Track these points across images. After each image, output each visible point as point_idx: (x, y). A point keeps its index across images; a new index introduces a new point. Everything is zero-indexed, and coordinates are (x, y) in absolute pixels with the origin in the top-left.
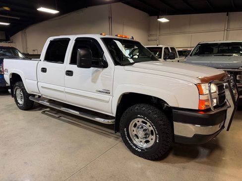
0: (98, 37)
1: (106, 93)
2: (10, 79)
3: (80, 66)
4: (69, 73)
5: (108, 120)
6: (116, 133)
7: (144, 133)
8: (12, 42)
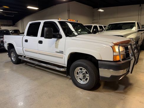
0: (56, 21)
1: (61, 53)
2: (8, 47)
3: (46, 38)
4: (41, 42)
5: (62, 69)
6: (67, 76)
7: (83, 75)
8: (16, 26)
